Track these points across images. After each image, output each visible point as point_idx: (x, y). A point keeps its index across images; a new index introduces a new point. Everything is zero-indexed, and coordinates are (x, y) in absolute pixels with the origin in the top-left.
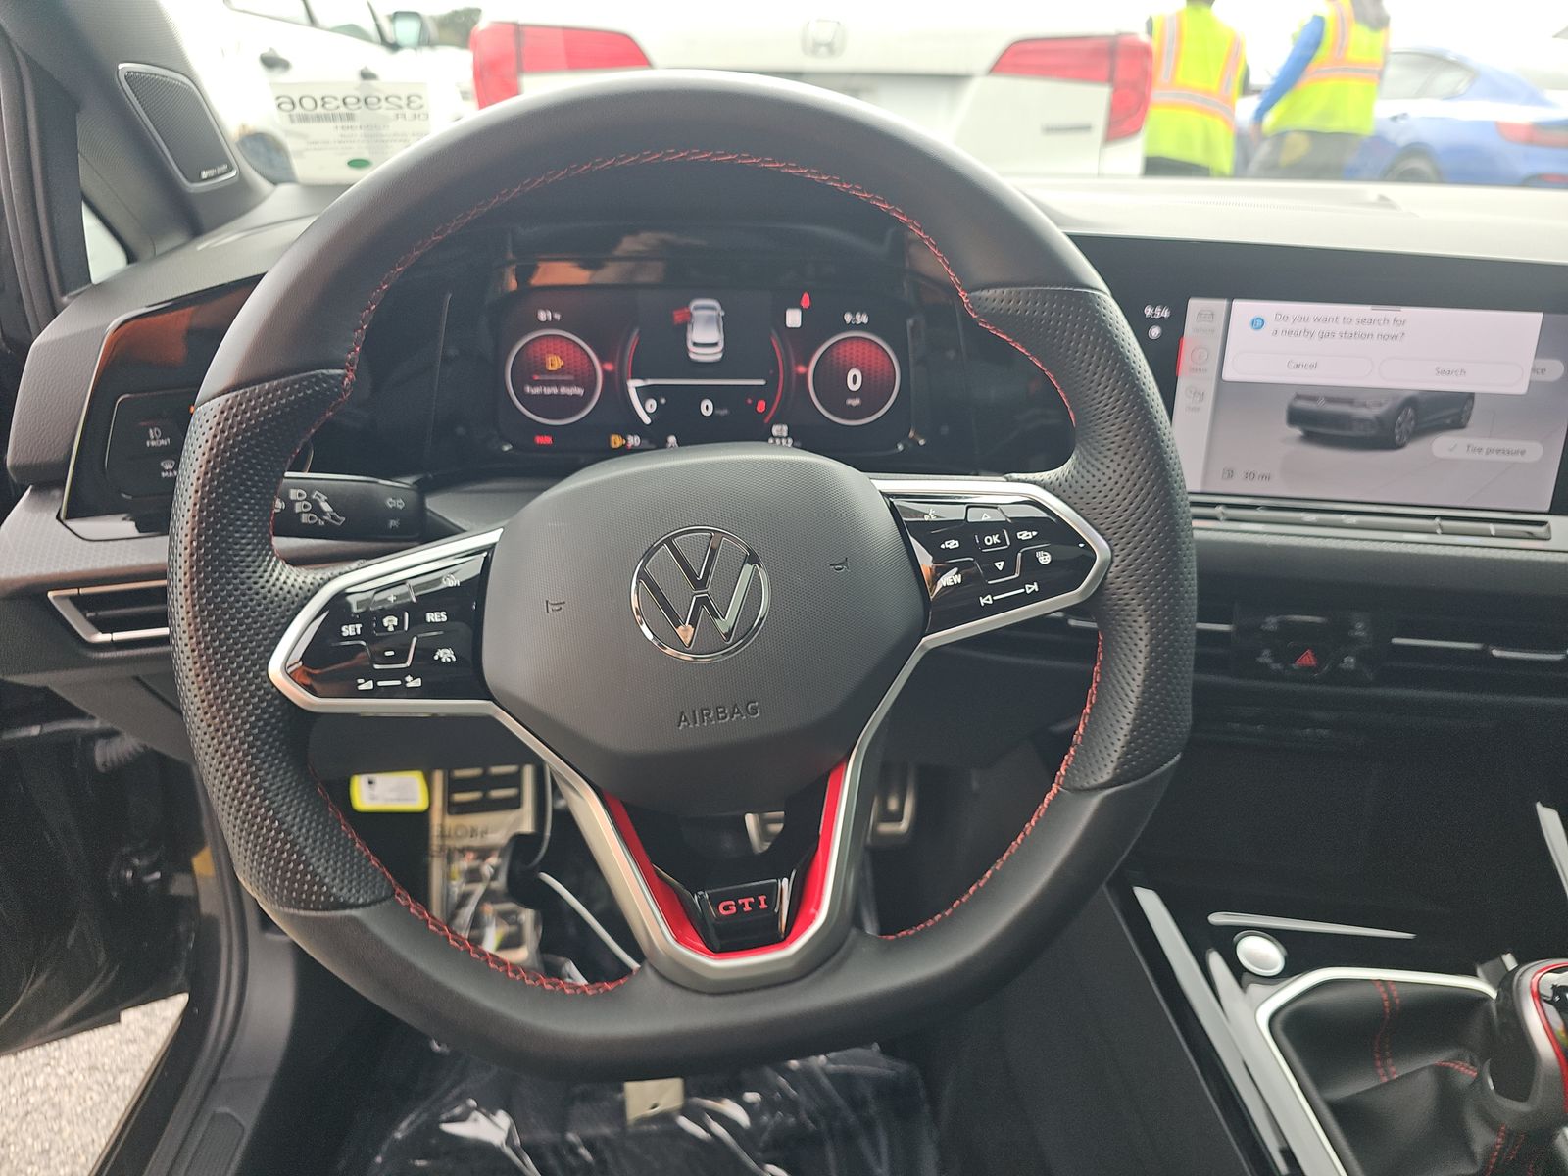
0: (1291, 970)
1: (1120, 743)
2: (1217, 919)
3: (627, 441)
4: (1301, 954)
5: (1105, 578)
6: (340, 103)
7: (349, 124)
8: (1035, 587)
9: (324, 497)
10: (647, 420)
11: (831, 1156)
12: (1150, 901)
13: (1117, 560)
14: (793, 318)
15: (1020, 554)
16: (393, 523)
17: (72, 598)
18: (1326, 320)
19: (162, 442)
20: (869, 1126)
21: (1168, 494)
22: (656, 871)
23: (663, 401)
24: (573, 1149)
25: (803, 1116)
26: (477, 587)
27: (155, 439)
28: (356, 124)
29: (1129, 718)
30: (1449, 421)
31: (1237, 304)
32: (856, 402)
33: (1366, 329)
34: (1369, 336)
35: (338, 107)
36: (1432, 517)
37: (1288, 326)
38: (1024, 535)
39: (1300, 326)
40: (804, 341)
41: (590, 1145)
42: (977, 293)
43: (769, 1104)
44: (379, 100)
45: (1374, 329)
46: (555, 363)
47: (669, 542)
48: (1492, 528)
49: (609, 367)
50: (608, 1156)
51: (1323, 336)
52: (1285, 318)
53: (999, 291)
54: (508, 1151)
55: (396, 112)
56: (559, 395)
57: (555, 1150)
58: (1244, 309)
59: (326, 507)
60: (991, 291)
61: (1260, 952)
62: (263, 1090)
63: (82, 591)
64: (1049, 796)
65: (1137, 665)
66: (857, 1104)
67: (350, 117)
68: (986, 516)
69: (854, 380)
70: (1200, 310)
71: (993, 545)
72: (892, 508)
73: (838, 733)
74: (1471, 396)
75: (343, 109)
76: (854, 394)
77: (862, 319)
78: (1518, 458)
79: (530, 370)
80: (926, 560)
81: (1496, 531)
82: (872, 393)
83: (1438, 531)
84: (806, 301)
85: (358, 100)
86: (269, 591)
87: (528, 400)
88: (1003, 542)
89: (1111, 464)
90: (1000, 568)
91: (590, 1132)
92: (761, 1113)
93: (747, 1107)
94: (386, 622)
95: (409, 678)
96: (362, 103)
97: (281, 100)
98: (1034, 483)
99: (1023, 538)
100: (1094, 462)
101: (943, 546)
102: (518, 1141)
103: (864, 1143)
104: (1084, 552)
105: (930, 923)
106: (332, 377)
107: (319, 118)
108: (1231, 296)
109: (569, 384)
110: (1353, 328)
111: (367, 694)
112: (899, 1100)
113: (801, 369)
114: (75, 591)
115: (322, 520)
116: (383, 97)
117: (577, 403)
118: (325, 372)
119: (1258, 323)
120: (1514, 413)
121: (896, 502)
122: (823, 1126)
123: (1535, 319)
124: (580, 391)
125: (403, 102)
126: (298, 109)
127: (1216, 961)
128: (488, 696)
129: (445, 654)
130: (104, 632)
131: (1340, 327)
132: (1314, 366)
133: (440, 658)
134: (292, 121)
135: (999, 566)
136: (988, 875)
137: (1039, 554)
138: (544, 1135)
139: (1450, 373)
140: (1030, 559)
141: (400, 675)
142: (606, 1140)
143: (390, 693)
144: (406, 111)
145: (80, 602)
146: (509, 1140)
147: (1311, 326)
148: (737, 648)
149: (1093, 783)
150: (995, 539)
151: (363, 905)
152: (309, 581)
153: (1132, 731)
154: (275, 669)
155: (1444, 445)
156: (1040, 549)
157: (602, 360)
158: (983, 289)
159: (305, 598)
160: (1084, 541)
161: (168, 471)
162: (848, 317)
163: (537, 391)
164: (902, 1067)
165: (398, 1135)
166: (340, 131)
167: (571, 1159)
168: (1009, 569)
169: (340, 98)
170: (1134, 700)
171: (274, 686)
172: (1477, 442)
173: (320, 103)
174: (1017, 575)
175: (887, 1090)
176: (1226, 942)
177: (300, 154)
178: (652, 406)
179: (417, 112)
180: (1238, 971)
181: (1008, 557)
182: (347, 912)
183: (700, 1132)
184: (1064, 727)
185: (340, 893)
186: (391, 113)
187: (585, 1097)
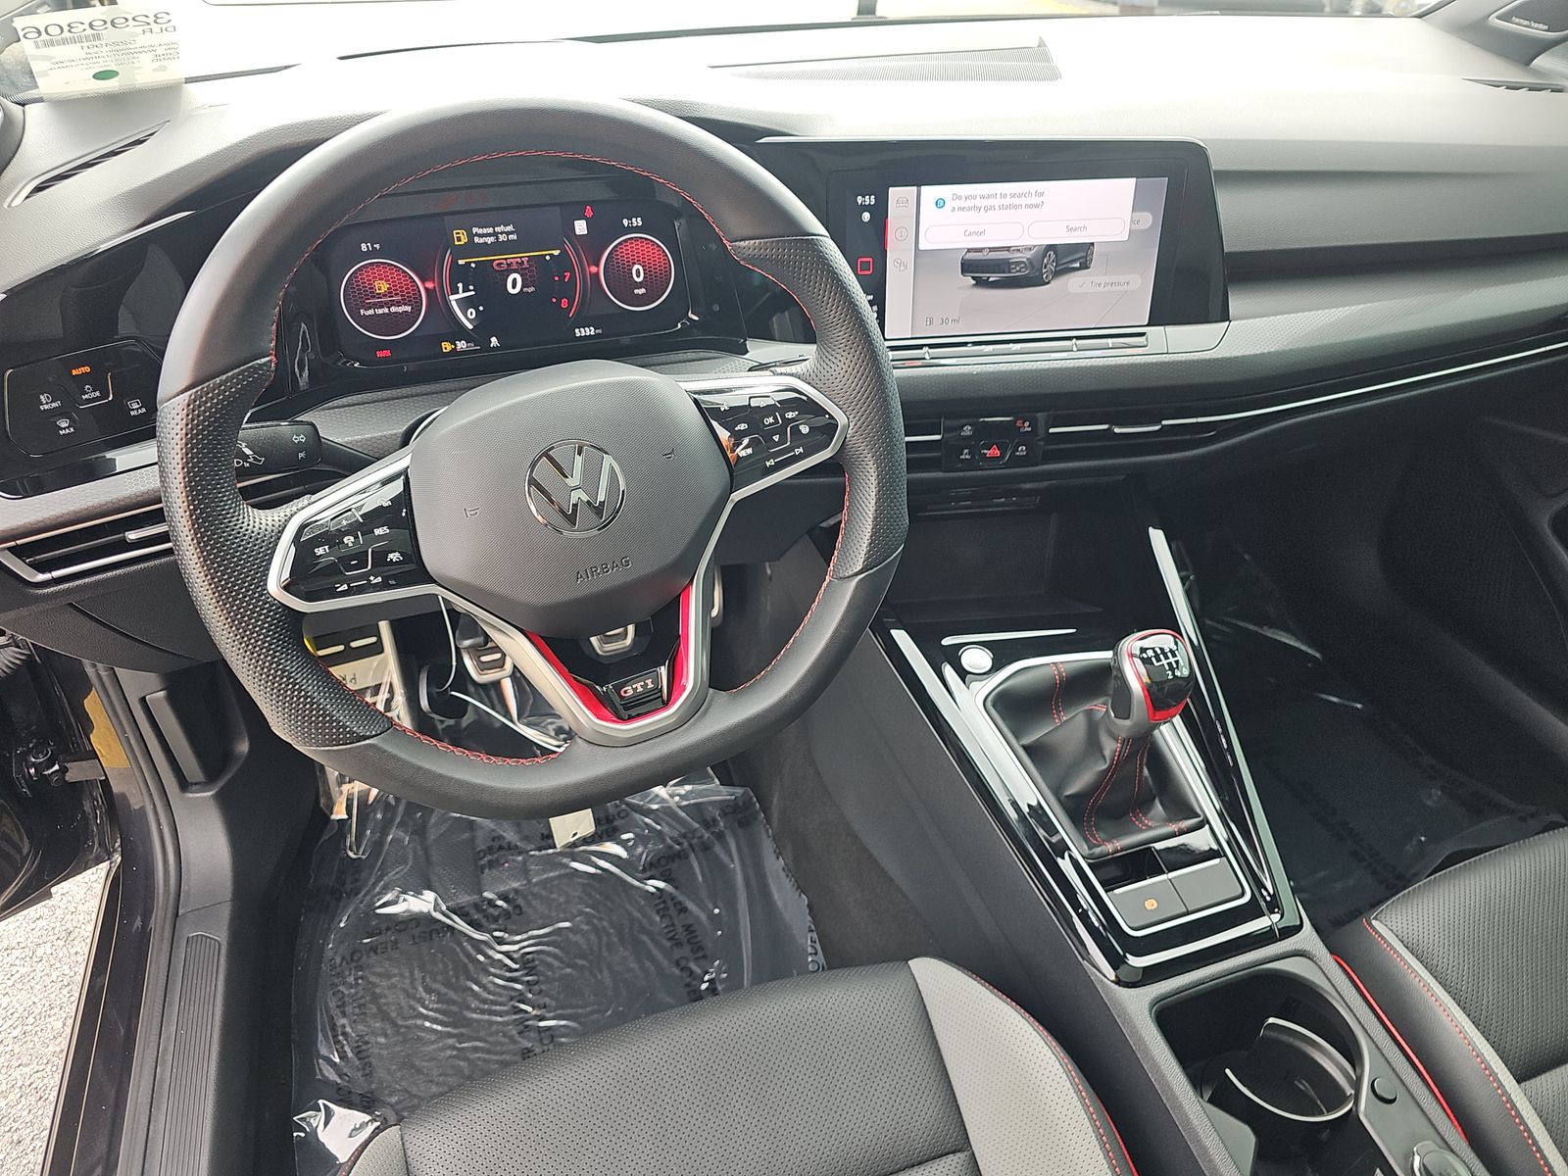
0: (997, 666)
1: (865, 545)
2: (947, 641)
3: (456, 345)
4: (1002, 655)
5: (845, 438)
6: (87, 26)
7: (97, 43)
8: (801, 450)
9: (244, 444)
10: (470, 327)
11: (696, 865)
12: (901, 637)
13: (852, 425)
14: (581, 227)
15: (789, 429)
16: (301, 455)
17: (9, 549)
18: (989, 197)
19: (54, 405)
20: (720, 836)
21: (880, 376)
22: (574, 678)
23: (481, 308)
24: (491, 903)
25: (669, 841)
26: (404, 499)
27: (47, 403)
28: (103, 42)
29: (869, 528)
30: (1077, 265)
31: (924, 189)
32: (642, 291)
33: (1016, 201)
34: (1019, 206)
35: (85, 30)
36: (1069, 338)
37: (962, 203)
38: (790, 415)
39: (970, 203)
40: (592, 246)
41: (504, 897)
42: (737, 243)
43: (640, 839)
44: (127, 20)
45: (1023, 201)
46: (382, 287)
47: (546, 454)
48: (1110, 342)
49: (430, 285)
50: (521, 901)
51: (987, 209)
52: (959, 198)
53: (752, 242)
54: (438, 916)
55: (143, 28)
56: (390, 314)
57: (476, 906)
58: (930, 193)
59: (248, 451)
60: (747, 242)
61: (976, 659)
62: (225, 912)
63: (19, 542)
64: (825, 584)
65: (871, 493)
66: (708, 824)
67: (97, 37)
68: (763, 403)
69: (638, 273)
70: (899, 197)
71: (770, 424)
72: (696, 401)
73: (685, 566)
74: (1093, 244)
75: (89, 32)
76: (639, 285)
77: (637, 222)
78: (1125, 287)
79: (361, 296)
80: (724, 434)
81: (1113, 343)
82: (654, 285)
83: (1075, 349)
84: (589, 213)
85: (105, 22)
86: (253, 532)
87: (363, 321)
88: (777, 422)
89: (841, 359)
90: (777, 440)
91: (502, 888)
92: (635, 846)
93: (623, 844)
94: (345, 540)
95: (372, 578)
96: (109, 25)
97: (26, 30)
98: (792, 375)
99: (790, 417)
100: (831, 357)
101: (736, 429)
102: (444, 908)
103: (718, 849)
104: (831, 421)
105: (758, 677)
106: (264, 364)
107: (65, 42)
108: (919, 183)
109: (398, 304)
110: (1007, 201)
111: (344, 594)
112: (739, 815)
113: (594, 269)
114: (13, 544)
115: (247, 462)
116: (130, 17)
117: (408, 319)
118: (258, 361)
119: (940, 203)
120: (1120, 254)
121: (696, 396)
122: (686, 844)
123: (1129, 183)
124: (408, 309)
125: (151, 20)
126: (44, 36)
127: (948, 671)
128: (432, 580)
129: (394, 557)
130: (43, 572)
131: (998, 202)
132: (982, 233)
133: (391, 560)
134: (37, 47)
135: (776, 438)
136: (791, 641)
137: (801, 427)
138: (465, 899)
139: (1076, 229)
140: (796, 431)
141: (366, 576)
142: (516, 891)
143: (360, 590)
144: (154, 26)
145: (17, 552)
146: (436, 907)
147: (979, 202)
148: (609, 523)
149: (851, 573)
150: (771, 420)
151: (374, 736)
152: (276, 519)
153: (871, 536)
154: (274, 586)
155: (1074, 282)
156: (801, 424)
157: (423, 281)
158: (741, 241)
159: (279, 532)
160: (829, 414)
161: (64, 429)
162: (625, 222)
163: (371, 312)
164: (739, 791)
165: (342, 925)
166: (86, 50)
167: (491, 910)
168: (783, 441)
169: (87, 23)
170: (871, 516)
171: (275, 599)
172: (1097, 279)
173: (66, 28)
174: (788, 444)
175: (730, 809)
176: (953, 656)
177: (45, 74)
178: (472, 313)
179: (164, 27)
180: (963, 674)
181: (782, 432)
182: (367, 742)
183: (592, 870)
184: (832, 522)
185: (359, 731)
186: (139, 30)
187: (491, 865)
